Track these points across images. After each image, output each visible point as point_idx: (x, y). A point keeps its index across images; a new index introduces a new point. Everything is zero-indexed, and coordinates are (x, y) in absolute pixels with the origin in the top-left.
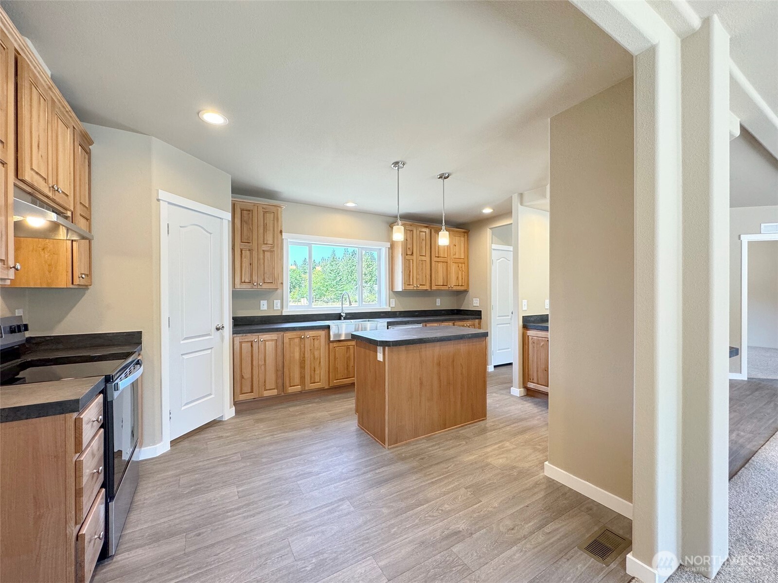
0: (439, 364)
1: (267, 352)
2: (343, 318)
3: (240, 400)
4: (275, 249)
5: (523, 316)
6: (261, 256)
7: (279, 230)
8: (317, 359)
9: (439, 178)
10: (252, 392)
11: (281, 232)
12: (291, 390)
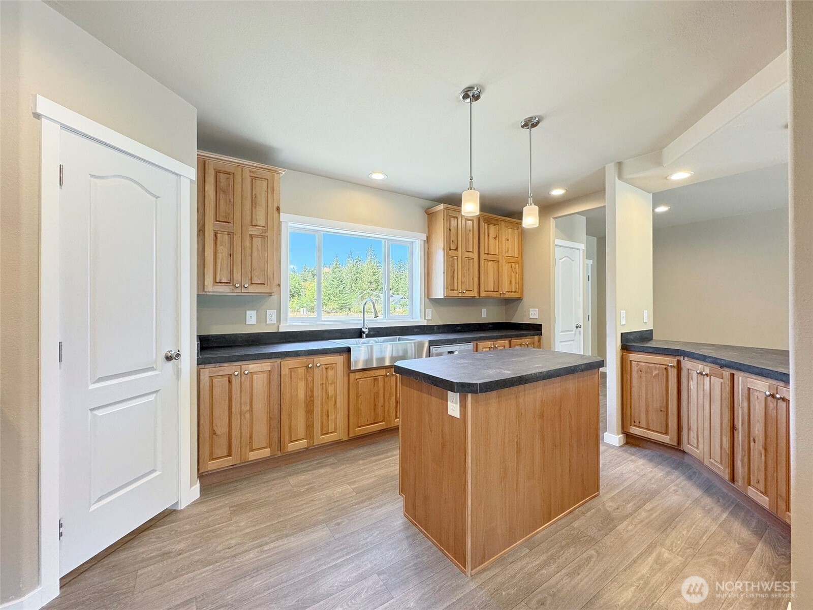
0: (542, 416)
1: (255, 391)
2: (364, 335)
3: (209, 469)
4: (269, 234)
5: (622, 333)
6: (248, 244)
7: (276, 206)
8: (332, 397)
9: (523, 127)
10: (230, 455)
11: (278, 209)
12: (292, 447)
